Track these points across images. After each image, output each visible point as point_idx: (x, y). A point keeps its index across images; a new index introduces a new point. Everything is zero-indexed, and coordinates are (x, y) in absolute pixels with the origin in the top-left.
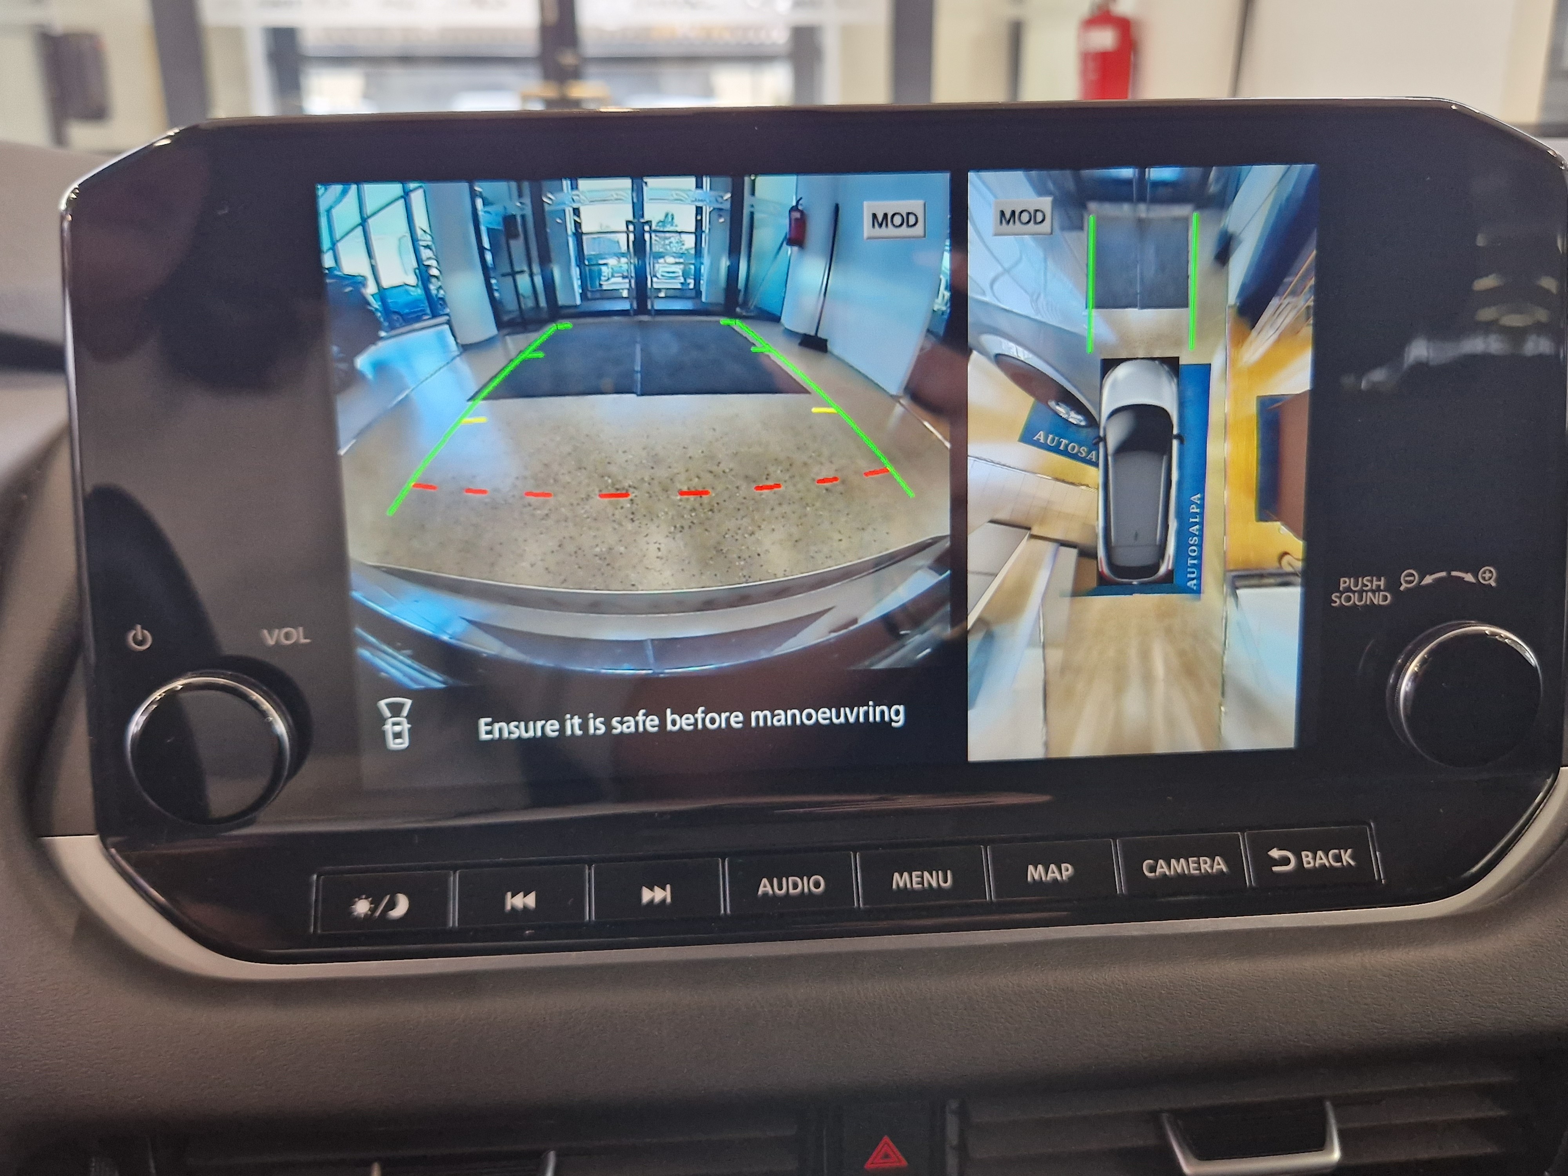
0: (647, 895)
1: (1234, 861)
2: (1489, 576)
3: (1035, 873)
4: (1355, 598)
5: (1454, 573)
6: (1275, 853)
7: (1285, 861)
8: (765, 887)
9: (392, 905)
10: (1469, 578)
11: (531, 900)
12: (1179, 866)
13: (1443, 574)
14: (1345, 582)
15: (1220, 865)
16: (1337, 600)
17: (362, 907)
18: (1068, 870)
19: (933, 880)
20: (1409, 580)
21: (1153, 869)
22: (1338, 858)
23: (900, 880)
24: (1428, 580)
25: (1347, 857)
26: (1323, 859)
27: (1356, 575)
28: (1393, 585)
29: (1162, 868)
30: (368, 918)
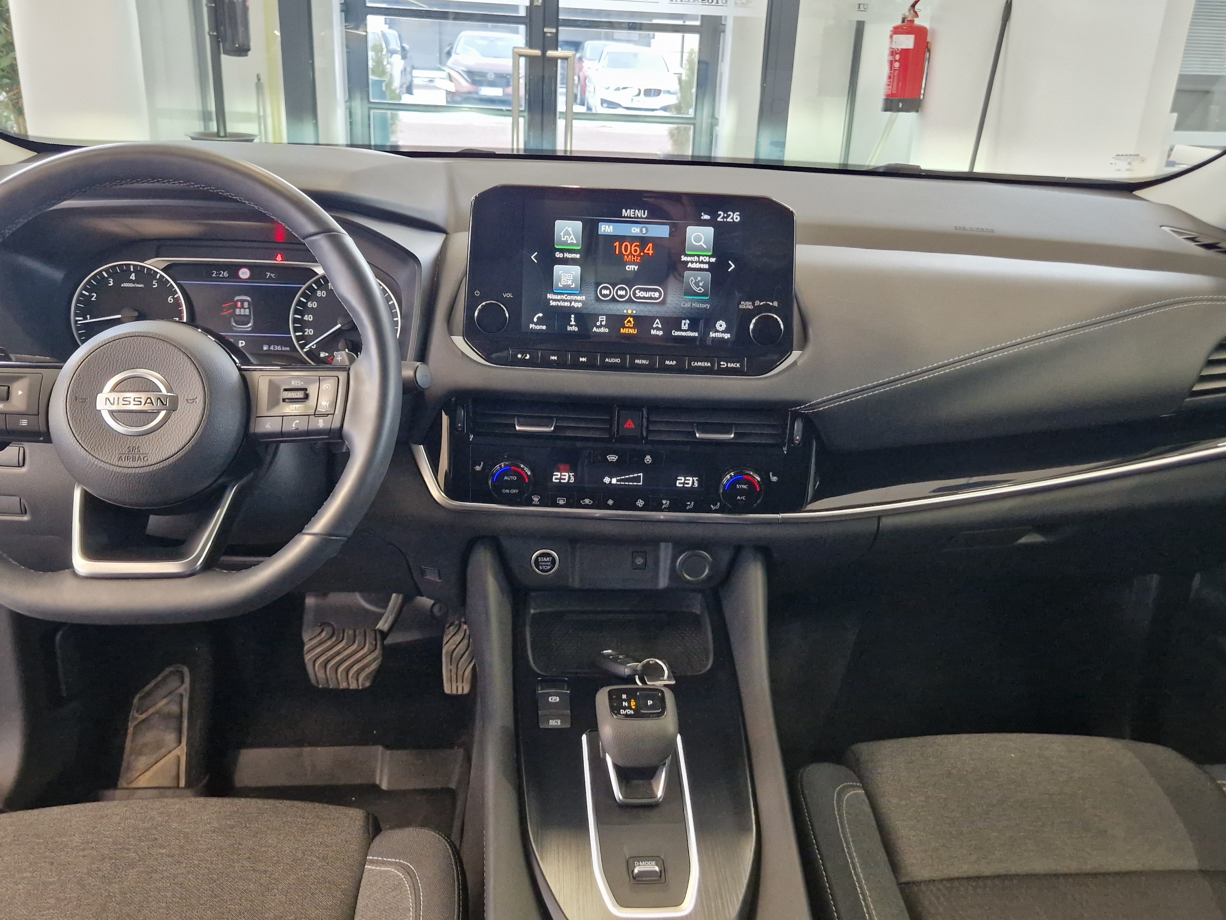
0: (581, 359)
1: (713, 365)
2: (776, 304)
3: (667, 362)
4: (745, 307)
5: (768, 303)
6: (722, 363)
7: (724, 365)
8: (607, 360)
9: (526, 356)
10: (771, 304)
11: (556, 358)
12: (700, 364)
13: (765, 303)
14: (742, 303)
15: (709, 364)
16: (740, 307)
17: (519, 356)
18: (675, 362)
19: (644, 362)
20: (757, 303)
21: (694, 364)
22: (736, 365)
23: (637, 361)
24: (762, 303)
25: (738, 365)
26: (733, 365)
27: (745, 301)
28: (753, 304)
29: (696, 364)
30: (521, 359)
